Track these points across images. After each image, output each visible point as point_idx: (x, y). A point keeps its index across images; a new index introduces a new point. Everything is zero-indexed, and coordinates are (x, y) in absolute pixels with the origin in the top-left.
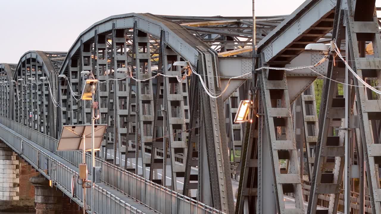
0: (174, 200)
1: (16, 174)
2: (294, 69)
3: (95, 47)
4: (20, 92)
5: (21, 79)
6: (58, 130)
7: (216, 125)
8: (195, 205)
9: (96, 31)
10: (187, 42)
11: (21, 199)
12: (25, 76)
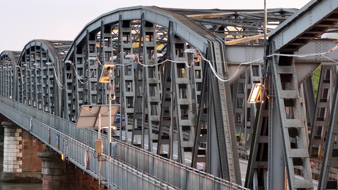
0: (182, 173)
1: (19, 149)
2: (306, 56)
3: (101, 36)
4: (24, 76)
5: (26, 65)
6: (63, 110)
7: (224, 105)
8: (204, 177)
9: (102, 22)
10: (196, 32)
11: (23, 172)
12: (30, 62)
